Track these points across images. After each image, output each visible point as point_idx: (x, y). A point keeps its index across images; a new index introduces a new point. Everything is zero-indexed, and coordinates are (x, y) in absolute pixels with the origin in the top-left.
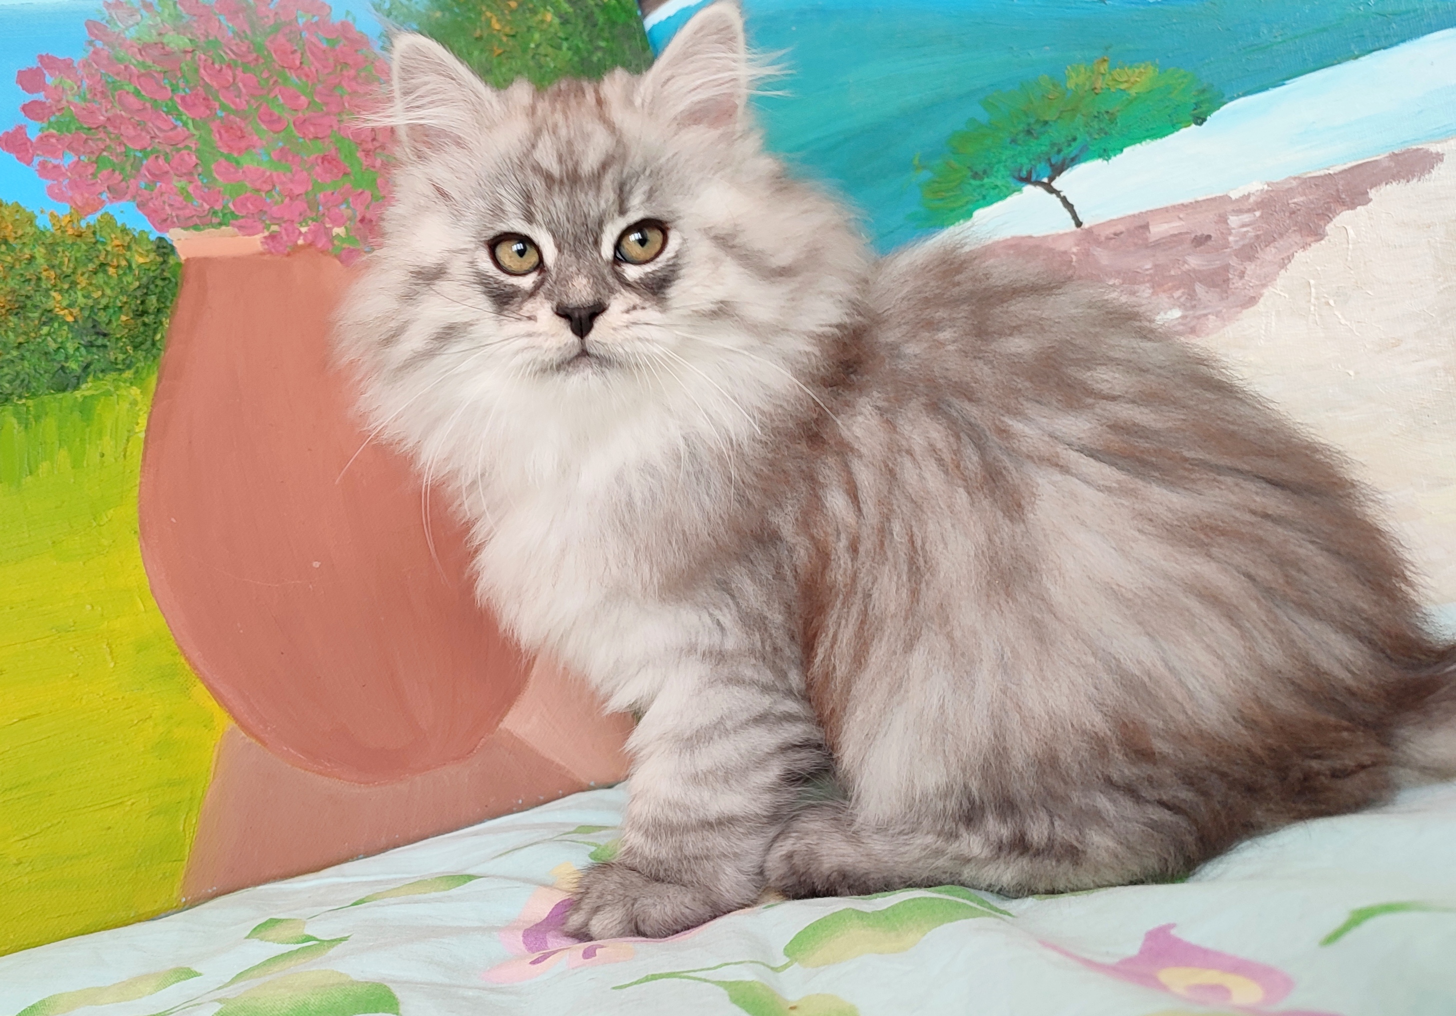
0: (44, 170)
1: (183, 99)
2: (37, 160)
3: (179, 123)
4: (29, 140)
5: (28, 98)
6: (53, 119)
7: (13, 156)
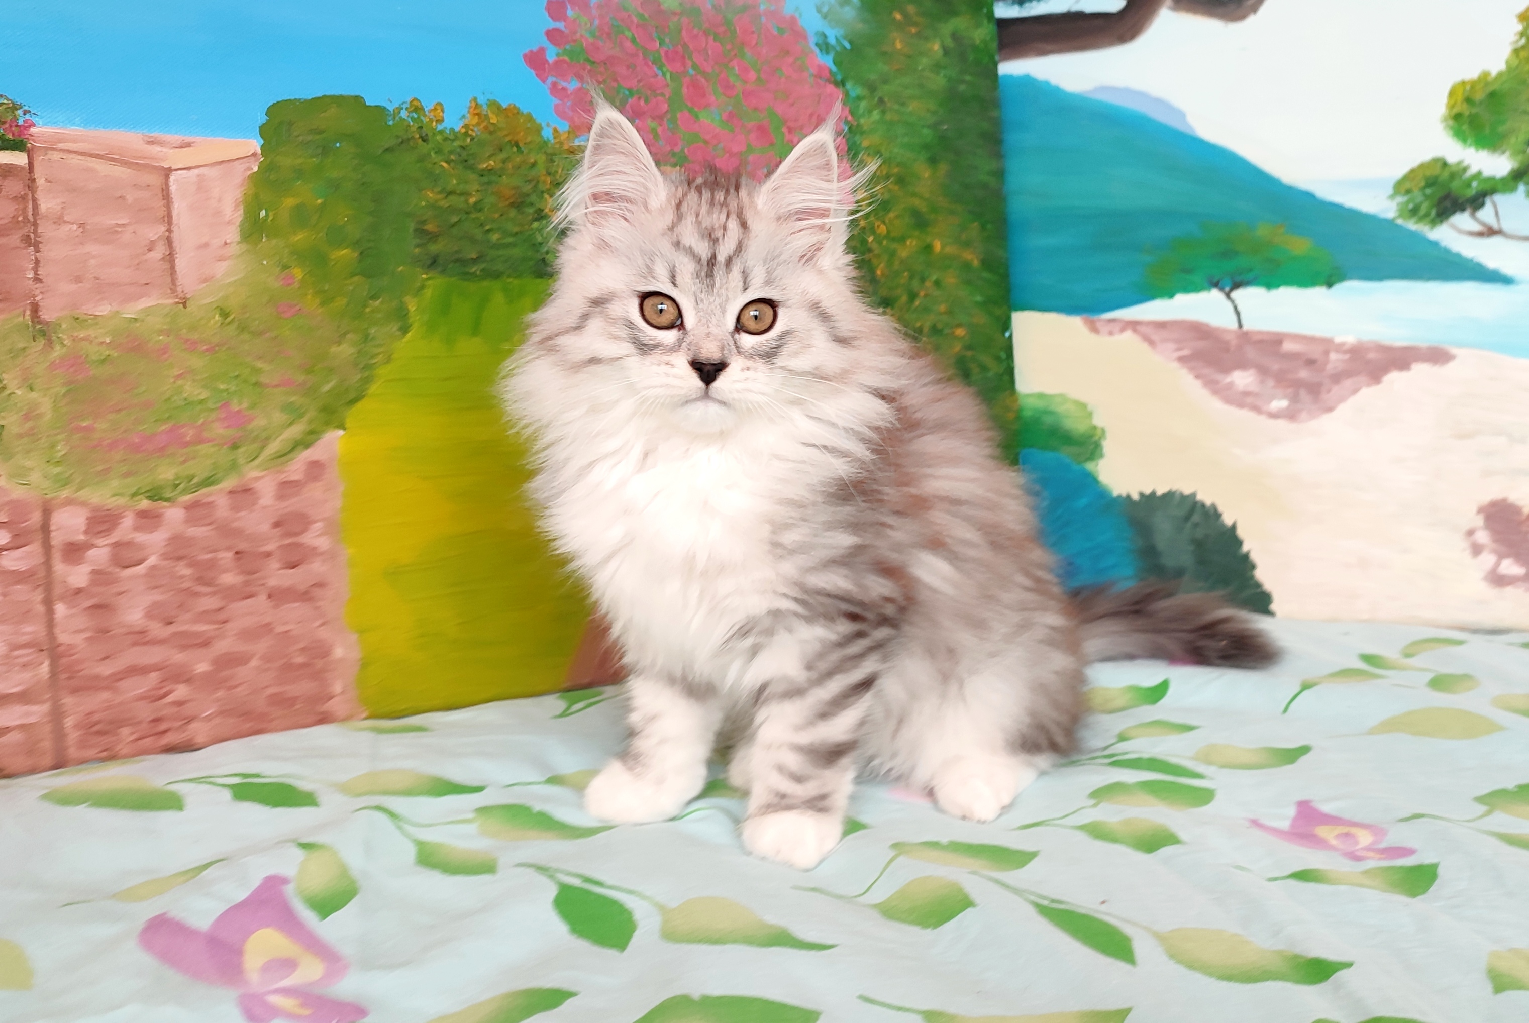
0: (555, 90)
1: (667, 53)
2: (551, 80)
3: (660, 73)
4: (547, 61)
5: (552, 24)
6: (568, 47)
7: (533, 72)
